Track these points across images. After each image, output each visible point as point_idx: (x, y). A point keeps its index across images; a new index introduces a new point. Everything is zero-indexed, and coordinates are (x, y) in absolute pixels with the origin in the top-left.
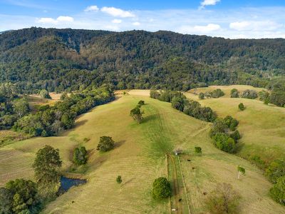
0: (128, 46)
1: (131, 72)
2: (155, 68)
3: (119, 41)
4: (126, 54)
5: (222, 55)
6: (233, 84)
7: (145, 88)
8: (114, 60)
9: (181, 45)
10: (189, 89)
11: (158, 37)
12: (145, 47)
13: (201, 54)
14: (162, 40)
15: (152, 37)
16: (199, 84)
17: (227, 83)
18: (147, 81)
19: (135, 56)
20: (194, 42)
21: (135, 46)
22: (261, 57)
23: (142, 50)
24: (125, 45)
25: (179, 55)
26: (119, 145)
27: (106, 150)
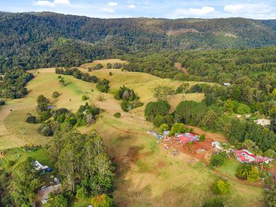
0: (20, 30)
1: (31, 55)
2: (50, 50)
3: (10, 26)
4: (21, 39)
5: (101, 34)
6: (110, 58)
7: (48, 67)
8: (11, 45)
9: (66, 26)
10: (80, 65)
11: (44, 19)
12: (36, 31)
13: (84, 33)
14: (49, 22)
15: (39, 20)
16: (87, 60)
17: (105, 58)
18: (48, 61)
19: (29, 40)
20: (77, 23)
21: (26, 30)
22: (128, 35)
23: (33, 33)
24: (16, 29)
25: (66, 37)
26: (61, 94)
27: (57, 97)
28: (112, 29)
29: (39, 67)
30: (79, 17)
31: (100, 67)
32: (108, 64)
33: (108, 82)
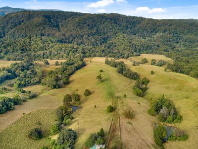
0: (91, 26)
1: (93, 45)
2: (108, 42)
3: (85, 23)
4: (90, 32)
5: (152, 32)
7: (102, 57)
8: (82, 36)
9: (125, 24)
10: (128, 57)
11: (110, 19)
12: (102, 27)
13: (138, 31)
14: (113, 21)
15: (106, 19)
16: (135, 54)
17: (152, 53)
18: (103, 51)
19: (95, 33)
20: (134, 22)
21: (95, 26)
22: (176, 34)
23: (100, 28)
24: (89, 25)
25: (123, 33)
26: (93, 93)
27: (88, 95)
28: (163, 28)
29: (95, 56)
30: (137, 17)
31: (145, 61)
32: (153, 60)
33: (148, 82)
